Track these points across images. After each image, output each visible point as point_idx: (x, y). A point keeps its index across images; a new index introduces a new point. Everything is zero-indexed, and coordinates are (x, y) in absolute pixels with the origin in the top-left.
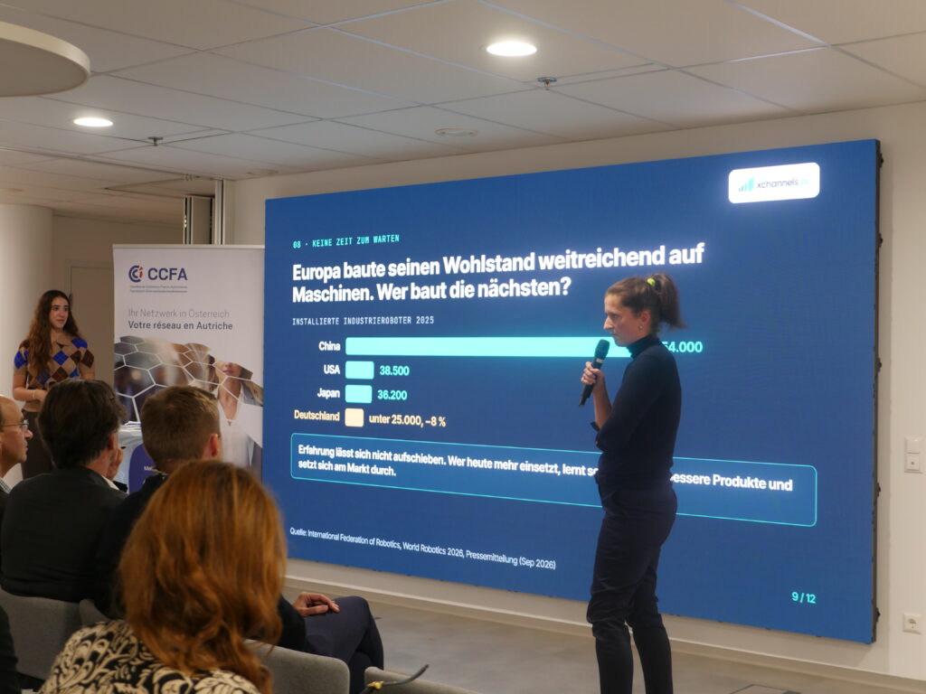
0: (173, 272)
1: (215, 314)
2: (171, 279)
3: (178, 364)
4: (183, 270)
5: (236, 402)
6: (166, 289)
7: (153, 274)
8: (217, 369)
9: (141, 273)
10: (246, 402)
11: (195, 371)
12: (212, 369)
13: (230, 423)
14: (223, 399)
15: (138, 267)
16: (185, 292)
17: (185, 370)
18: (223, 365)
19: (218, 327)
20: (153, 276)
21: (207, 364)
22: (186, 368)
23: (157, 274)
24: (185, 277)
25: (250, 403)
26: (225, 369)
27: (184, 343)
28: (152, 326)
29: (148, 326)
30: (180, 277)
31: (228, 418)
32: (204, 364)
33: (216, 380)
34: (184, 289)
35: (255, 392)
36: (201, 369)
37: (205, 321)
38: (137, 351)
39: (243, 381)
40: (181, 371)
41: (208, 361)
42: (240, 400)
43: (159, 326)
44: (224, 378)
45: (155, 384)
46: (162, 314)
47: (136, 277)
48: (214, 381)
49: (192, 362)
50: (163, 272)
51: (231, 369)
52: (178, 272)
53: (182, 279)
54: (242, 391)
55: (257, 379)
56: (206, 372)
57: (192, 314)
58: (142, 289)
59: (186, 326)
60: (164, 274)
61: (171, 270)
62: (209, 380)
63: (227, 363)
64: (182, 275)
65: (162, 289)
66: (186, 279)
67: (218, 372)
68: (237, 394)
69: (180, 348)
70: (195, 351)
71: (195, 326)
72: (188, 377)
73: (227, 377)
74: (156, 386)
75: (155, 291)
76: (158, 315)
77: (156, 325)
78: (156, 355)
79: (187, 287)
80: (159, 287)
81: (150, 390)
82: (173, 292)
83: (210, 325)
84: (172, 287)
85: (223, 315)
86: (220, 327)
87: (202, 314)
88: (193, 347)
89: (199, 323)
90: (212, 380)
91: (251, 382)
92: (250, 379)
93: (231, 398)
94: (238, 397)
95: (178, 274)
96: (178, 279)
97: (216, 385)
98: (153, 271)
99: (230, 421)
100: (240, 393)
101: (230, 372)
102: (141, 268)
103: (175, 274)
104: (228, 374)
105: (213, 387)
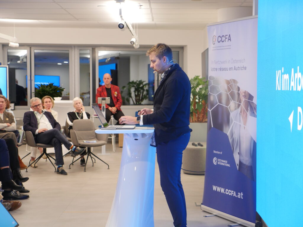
0: (227, 37)
1: (240, 61)
2: (225, 42)
3: (227, 92)
4: (230, 35)
6: (224, 48)
7: (220, 39)
9: (215, 39)
10: (250, 115)
11: (233, 96)
12: (239, 94)
13: (244, 128)
16: (230, 48)
20: (219, 41)
21: (237, 92)
25: (252, 116)
26: (243, 94)
27: (229, 79)
28: (218, 69)
30: (229, 40)
31: (244, 124)
33: (240, 101)
35: (254, 109)
36: (235, 95)
38: (213, 84)
39: (249, 102)
40: (227, 95)
41: (237, 90)
43: (221, 69)
45: (218, 103)
47: (214, 42)
50: (223, 37)
51: (245, 94)
53: (229, 41)
56: (237, 96)
57: (232, 62)
58: (215, 48)
59: (230, 69)
61: (226, 35)
62: (237, 102)
63: (244, 91)
64: (229, 38)
66: (231, 41)
67: (241, 96)
69: (228, 82)
70: (233, 84)
71: (233, 69)
72: (230, 99)
73: (244, 99)
74: (219, 104)
75: (220, 49)
76: (221, 63)
77: (219, 69)
78: (219, 86)
79: (230, 46)
80: (221, 47)
81: (216, 106)
82: (226, 49)
83: (238, 67)
84: (226, 46)
85: (243, 61)
86: (242, 69)
87: (236, 61)
88: (232, 81)
89: (235, 67)
90: (238, 101)
91: (253, 102)
92: (252, 101)
93: (245, 113)
94: (247, 112)
95: (228, 38)
96: (228, 41)
97: (240, 104)
98: (219, 37)
99: (245, 126)
100: (248, 110)
101: (245, 96)
102: (216, 37)
103: (227, 38)
104: (244, 98)
105: (239, 106)
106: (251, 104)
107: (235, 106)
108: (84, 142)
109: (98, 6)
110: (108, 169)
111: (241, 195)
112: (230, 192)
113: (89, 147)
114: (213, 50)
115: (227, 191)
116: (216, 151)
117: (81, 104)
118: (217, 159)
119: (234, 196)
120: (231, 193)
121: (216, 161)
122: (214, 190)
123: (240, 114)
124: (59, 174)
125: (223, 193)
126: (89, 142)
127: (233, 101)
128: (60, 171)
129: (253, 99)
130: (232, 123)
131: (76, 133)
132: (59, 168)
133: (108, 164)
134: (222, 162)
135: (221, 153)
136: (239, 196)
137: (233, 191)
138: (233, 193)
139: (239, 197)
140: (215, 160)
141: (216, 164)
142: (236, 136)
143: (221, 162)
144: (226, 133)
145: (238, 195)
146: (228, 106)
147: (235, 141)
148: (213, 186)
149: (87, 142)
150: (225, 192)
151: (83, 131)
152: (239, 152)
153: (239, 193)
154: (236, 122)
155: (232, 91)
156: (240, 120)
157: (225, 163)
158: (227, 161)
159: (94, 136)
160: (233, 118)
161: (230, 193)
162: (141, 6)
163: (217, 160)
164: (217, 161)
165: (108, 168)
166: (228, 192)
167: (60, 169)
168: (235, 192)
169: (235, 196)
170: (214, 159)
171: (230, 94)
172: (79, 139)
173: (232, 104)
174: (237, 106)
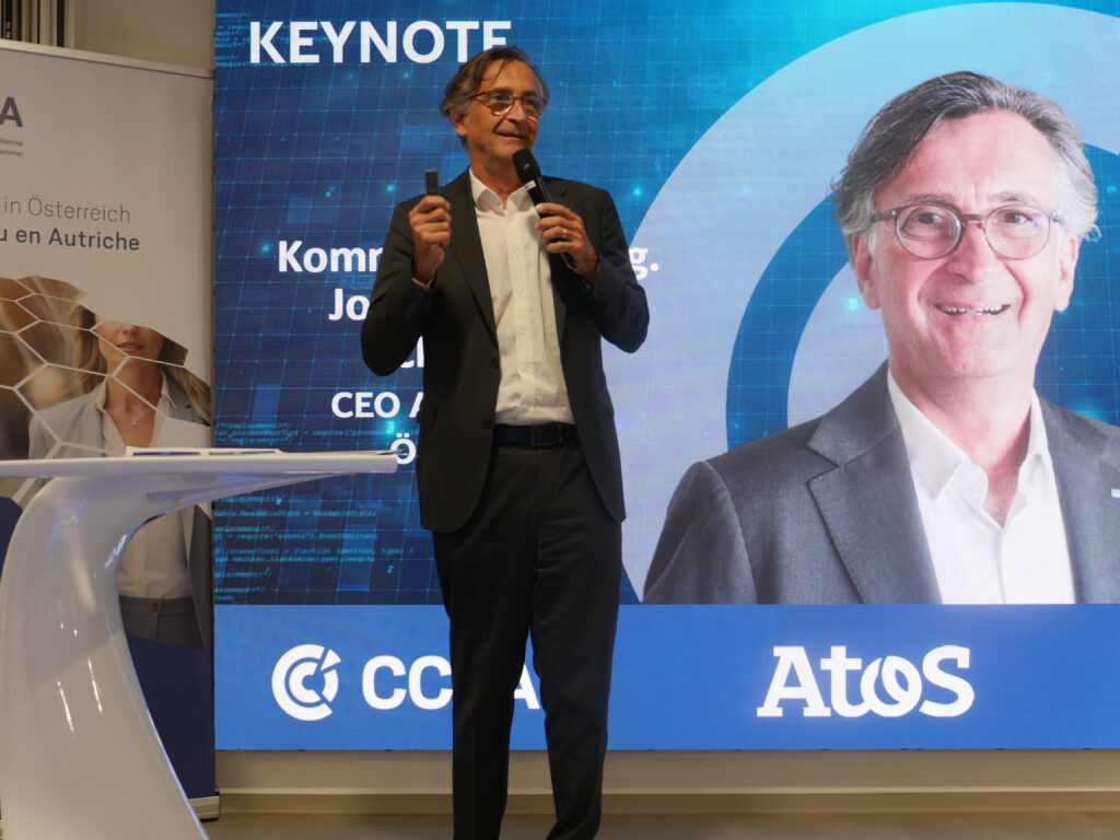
1: (95, 213)
4: (11, 102)
8: (101, 339)
11: (47, 343)
12: (89, 340)
14: (119, 409)
16: (19, 154)
17: (20, 340)
18: (118, 331)
19: (103, 242)
21: (77, 328)
22: (23, 335)
24: (17, 118)
25: (182, 417)
26: (123, 339)
27: (15, 276)
30: (6, 116)
32: (69, 329)
33: (101, 365)
34: (17, 148)
35: (194, 392)
36: (61, 337)
37: (68, 228)
39: (166, 369)
40: (6, 339)
41: (78, 320)
42: (161, 411)
44: (121, 361)
48: (95, 370)
49: (39, 321)
51: (137, 340)
54: (165, 391)
55: (196, 364)
56: (74, 347)
57: (35, 206)
59: (20, 235)
62: (80, 367)
63: (128, 328)
64: (10, 114)
66: (20, 124)
67: (105, 346)
68: (154, 398)
69: (7, 289)
70: (46, 295)
71: (45, 237)
72: (25, 356)
73: (128, 357)
79: (21, 144)
83: (82, 236)
85: (115, 216)
86: (108, 243)
87: (62, 210)
88: (40, 287)
89: (56, 230)
90: (92, 362)
91: (184, 370)
92: (182, 364)
93: (137, 408)
94: (155, 404)
100: (160, 396)
101: (135, 347)
104: (129, 353)
105: (91, 383)
106: (176, 376)
107: (68, 384)
123: (101, 414)
127: (46, 363)
129: (183, 358)
130: (46, 451)
146: (13, 386)
154: (81, 446)
155: (39, 324)
156: (103, 437)
160: (50, 432)
171: (23, 333)
173: (43, 378)
174: (78, 382)
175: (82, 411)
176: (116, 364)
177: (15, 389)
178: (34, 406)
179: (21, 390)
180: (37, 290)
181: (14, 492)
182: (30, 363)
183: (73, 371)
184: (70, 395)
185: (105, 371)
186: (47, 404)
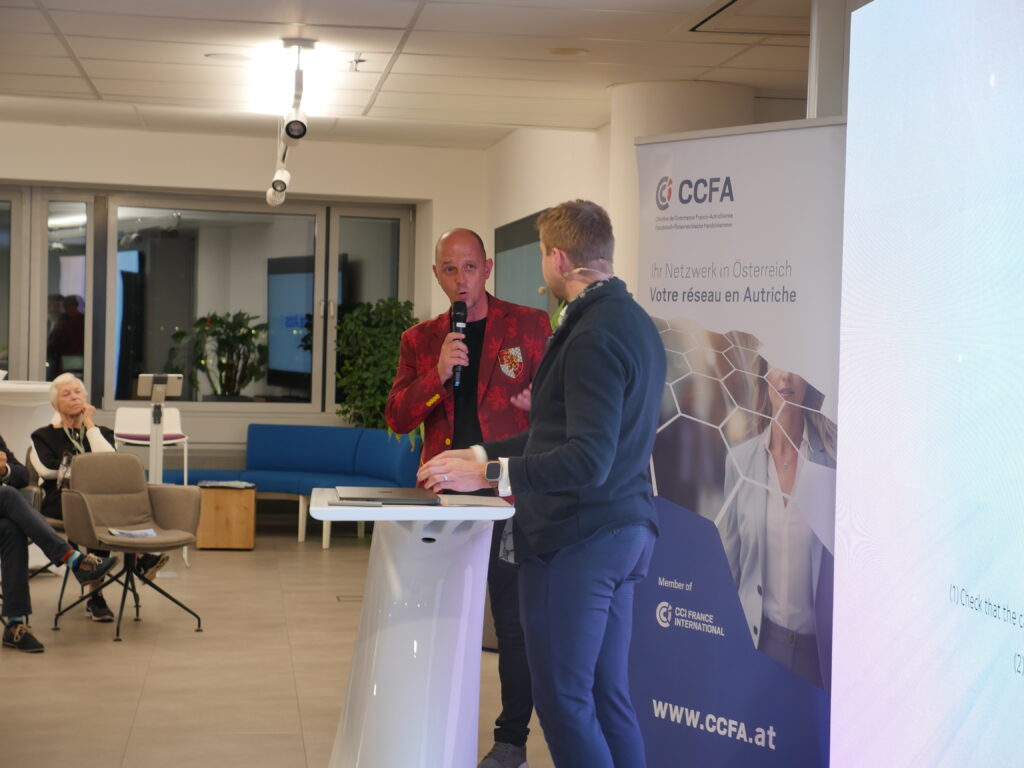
0: (715, 185)
1: (771, 271)
2: (710, 200)
3: (714, 375)
4: (728, 181)
5: (796, 456)
6: (702, 222)
7: (687, 191)
8: (770, 384)
9: (670, 191)
10: (810, 460)
11: (738, 389)
12: (763, 385)
13: (786, 502)
14: (778, 450)
15: (665, 179)
16: (730, 225)
17: (723, 384)
18: (780, 378)
19: (774, 296)
20: (685, 197)
23: (691, 191)
24: (730, 194)
26: (782, 385)
27: (723, 331)
28: (680, 295)
29: (675, 294)
30: (724, 194)
31: (784, 491)
32: (751, 375)
33: (769, 409)
34: (729, 220)
35: (827, 437)
36: (747, 385)
37: (756, 286)
39: (807, 414)
40: (717, 386)
41: (758, 368)
42: (803, 453)
43: (691, 296)
44: (781, 404)
45: (680, 414)
46: (696, 273)
47: (663, 200)
48: (766, 414)
49: (735, 369)
50: (701, 185)
51: (791, 386)
52: (720, 185)
53: (727, 199)
54: (805, 436)
56: (754, 392)
57: (737, 270)
58: (668, 223)
59: (728, 295)
60: (702, 191)
61: (712, 180)
62: (758, 410)
63: (786, 375)
64: (727, 191)
65: (696, 222)
66: (732, 199)
67: (772, 391)
68: (798, 440)
69: (719, 342)
70: (739, 347)
71: (742, 296)
72: (726, 399)
73: (785, 401)
74: (681, 417)
75: (687, 227)
76: (690, 274)
77: (686, 295)
78: (683, 354)
79: (731, 216)
80: (693, 218)
81: (673, 423)
82: (713, 226)
83: (763, 292)
84: (711, 217)
85: (783, 271)
86: (779, 296)
87: (753, 269)
88: (737, 340)
89: (748, 289)
90: (762, 408)
91: (821, 415)
92: (819, 409)
93: (788, 450)
95: (721, 190)
96: (721, 200)
97: (769, 420)
98: (686, 186)
99: (786, 496)
100: (802, 439)
101: (789, 393)
102: (671, 182)
103: (717, 189)
104: (786, 398)
105: (763, 424)
106: (814, 420)
107: (749, 425)
108: (111, 534)
109: (207, 55)
110: (199, 630)
111: (767, 737)
112: (722, 723)
113: (130, 552)
114: (659, 228)
115: (711, 720)
116: (667, 579)
117: (81, 394)
118: (670, 608)
119: (738, 738)
120: (727, 727)
121: (666, 615)
122: (657, 715)
123: (767, 454)
124: (13, 647)
125: (695, 726)
126: (131, 536)
127: (738, 407)
128: (15, 640)
129: (821, 404)
130: (734, 484)
131: (86, 500)
132: (12, 629)
133: (197, 613)
134: (691, 619)
135: (689, 587)
136: (760, 740)
137: (735, 723)
138: (735, 730)
139: (758, 743)
140: (664, 610)
141: (667, 625)
142: (749, 529)
143: (687, 619)
144: (710, 518)
145: (757, 737)
146: (718, 425)
147: (747, 549)
148: (654, 702)
149: (121, 533)
150: (704, 725)
151: (107, 493)
152: (761, 585)
153: (758, 730)
154: (754, 482)
155: (736, 372)
156: (768, 475)
157: (702, 622)
158: (711, 617)
159: (145, 513)
160: (738, 469)
161: (722, 729)
162: (360, 64)
163: (673, 611)
164: (670, 614)
165: (196, 627)
166: (715, 724)
167: (18, 630)
168: (742, 725)
169: (742, 739)
170: (660, 606)
171: (726, 382)
172: (97, 525)
173: (736, 419)
174: (755, 424)
175: (756, 449)
176: (777, 409)
177: (719, 428)
178: (729, 444)
179: (723, 429)
180: (735, 343)
181: (715, 517)
182: (728, 404)
183: (752, 414)
184: (750, 436)
185: (771, 415)
186: (737, 442)
